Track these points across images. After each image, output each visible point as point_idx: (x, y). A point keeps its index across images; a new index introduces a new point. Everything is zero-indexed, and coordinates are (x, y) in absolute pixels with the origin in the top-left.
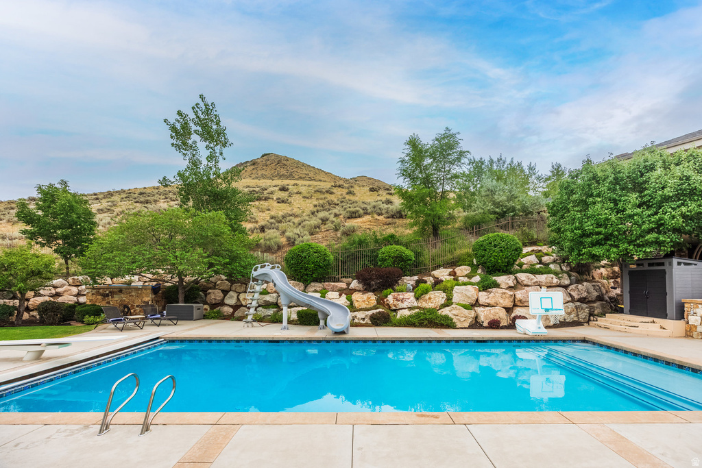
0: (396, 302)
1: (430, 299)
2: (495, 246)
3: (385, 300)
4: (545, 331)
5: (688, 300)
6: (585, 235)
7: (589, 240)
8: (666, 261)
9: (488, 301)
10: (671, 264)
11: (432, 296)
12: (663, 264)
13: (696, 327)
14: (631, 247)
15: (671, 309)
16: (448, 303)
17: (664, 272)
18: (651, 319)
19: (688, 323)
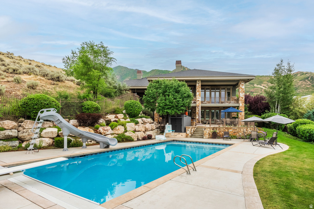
0: (104, 132)
1: (119, 129)
2: (136, 106)
3: (98, 131)
4: (166, 138)
5: (187, 127)
6: (166, 105)
7: (167, 107)
8: (182, 115)
9: (139, 129)
10: (183, 116)
11: (120, 128)
12: (181, 116)
13: (189, 134)
14: (177, 111)
15: (183, 130)
16: (126, 131)
17: (181, 118)
18: (178, 133)
19: (187, 133)
